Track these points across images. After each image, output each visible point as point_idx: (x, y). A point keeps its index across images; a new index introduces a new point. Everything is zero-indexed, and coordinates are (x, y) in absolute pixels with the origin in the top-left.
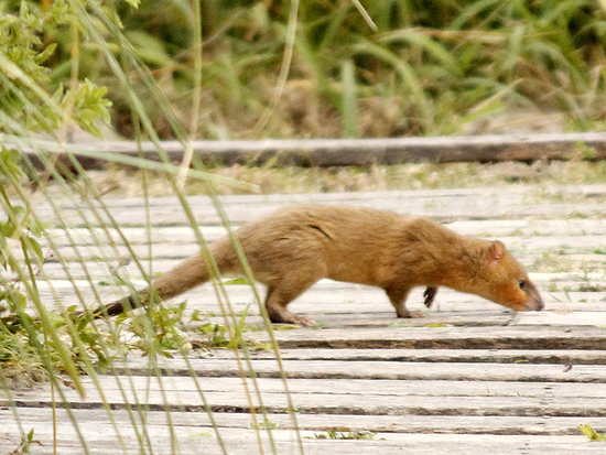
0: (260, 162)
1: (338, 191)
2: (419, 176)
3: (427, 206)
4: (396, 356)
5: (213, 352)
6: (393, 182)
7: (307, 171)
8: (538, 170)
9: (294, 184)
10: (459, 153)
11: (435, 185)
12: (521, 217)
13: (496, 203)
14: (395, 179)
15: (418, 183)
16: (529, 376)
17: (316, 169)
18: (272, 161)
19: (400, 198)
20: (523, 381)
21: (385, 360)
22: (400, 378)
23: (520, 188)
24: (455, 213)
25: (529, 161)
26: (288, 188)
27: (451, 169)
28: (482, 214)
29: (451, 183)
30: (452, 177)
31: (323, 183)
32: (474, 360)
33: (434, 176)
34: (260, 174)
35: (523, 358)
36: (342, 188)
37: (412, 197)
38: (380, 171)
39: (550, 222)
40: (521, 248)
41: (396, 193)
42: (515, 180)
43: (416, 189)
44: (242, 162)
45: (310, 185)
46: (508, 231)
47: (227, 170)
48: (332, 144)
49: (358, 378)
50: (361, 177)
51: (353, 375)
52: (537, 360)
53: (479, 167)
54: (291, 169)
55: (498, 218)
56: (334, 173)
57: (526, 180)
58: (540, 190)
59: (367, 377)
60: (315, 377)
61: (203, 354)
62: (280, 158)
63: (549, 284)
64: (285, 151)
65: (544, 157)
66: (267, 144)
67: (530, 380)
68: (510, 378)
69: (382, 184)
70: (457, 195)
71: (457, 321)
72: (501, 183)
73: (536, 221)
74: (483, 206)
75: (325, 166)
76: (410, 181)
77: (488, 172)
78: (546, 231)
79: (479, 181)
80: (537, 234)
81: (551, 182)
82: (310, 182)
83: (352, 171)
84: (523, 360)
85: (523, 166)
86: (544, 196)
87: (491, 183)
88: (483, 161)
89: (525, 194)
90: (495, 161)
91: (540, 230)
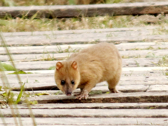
0: (29, 17)
1: (66, 30)
2: (104, 22)
3: (108, 36)
4: (94, 106)
5: (8, 106)
6: (92, 25)
7: (51, 20)
8: (160, 19)
9: (46, 27)
10: (123, 11)
11: (111, 26)
12: (152, 40)
13: (140, 34)
14: (93, 24)
15: (103, 26)
16: (156, 115)
17: (55, 19)
18: (35, 16)
19: (95, 32)
20: (154, 117)
21: (89, 108)
22: (96, 117)
23: (151, 27)
24: (120, 39)
25: (156, 15)
26: (42, 29)
27: (119, 19)
28: (134, 39)
29: (119, 25)
30: (119, 22)
31: (59, 26)
32: (131, 108)
33: (111, 22)
34: (29, 22)
35: (154, 106)
36: (67, 28)
37: (100, 32)
38: (85, 20)
39: (166, 43)
40: (152, 55)
41: (93, 30)
42: (149, 23)
43: (102, 28)
44: (21, 17)
45: (53, 27)
46: (146, 47)
47: (13, 20)
48: (63, 7)
49: (77, 117)
50: (77, 23)
51: (74, 115)
52: (160, 108)
53: (132, 17)
54: (43, 20)
55: (141, 41)
56: (64, 21)
57: (154, 23)
58: (161, 28)
59: (80, 117)
60: (56, 117)
61: (3, 107)
62: (38, 14)
63: (166, 72)
64: (41, 11)
65: (163, 13)
66: (32, 8)
67: (157, 117)
68: (148, 116)
69: (87, 26)
70: (122, 31)
71: (122, 90)
72: (142, 25)
73: (159, 43)
74: (134, 36)
75: (59, 18)
76: (100, 25)
77: (136, 20)
78: (164, 47)
79: (132, 24)
80: (159, 49)
81: (166, 24)
82: (53, 26)
83: (73, 20)
84: (154, 107)
85: (153, 17)
86: (163, 31)
87: (137, 25)
88: (134, 15)
89: (153, 30)
90: (140, 15)
91: (161, 47)
